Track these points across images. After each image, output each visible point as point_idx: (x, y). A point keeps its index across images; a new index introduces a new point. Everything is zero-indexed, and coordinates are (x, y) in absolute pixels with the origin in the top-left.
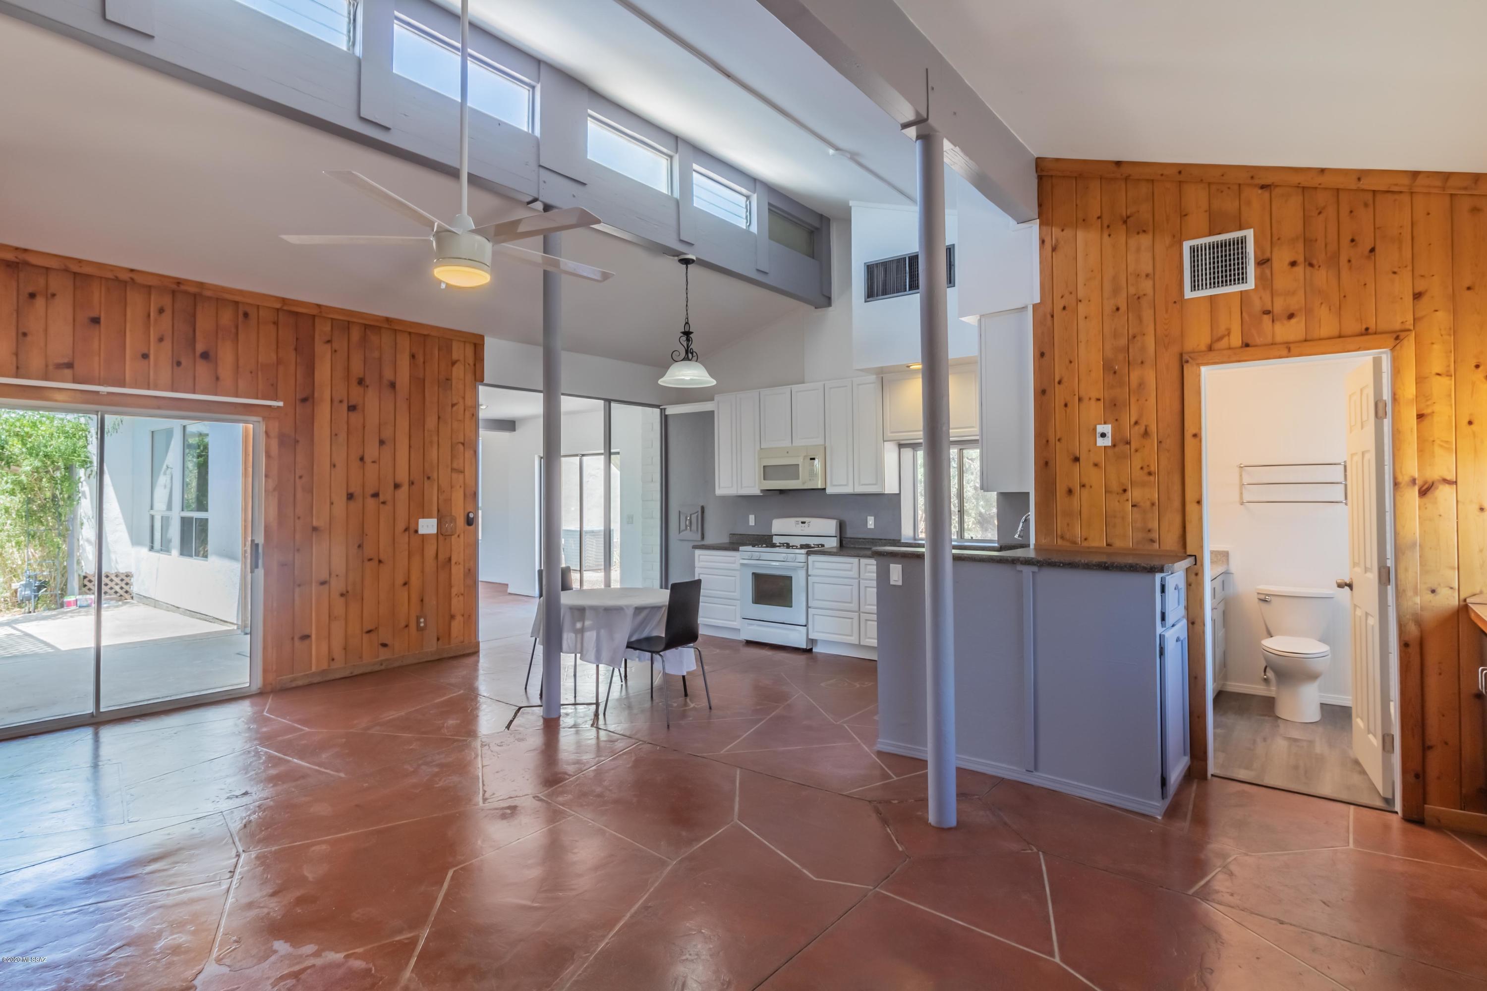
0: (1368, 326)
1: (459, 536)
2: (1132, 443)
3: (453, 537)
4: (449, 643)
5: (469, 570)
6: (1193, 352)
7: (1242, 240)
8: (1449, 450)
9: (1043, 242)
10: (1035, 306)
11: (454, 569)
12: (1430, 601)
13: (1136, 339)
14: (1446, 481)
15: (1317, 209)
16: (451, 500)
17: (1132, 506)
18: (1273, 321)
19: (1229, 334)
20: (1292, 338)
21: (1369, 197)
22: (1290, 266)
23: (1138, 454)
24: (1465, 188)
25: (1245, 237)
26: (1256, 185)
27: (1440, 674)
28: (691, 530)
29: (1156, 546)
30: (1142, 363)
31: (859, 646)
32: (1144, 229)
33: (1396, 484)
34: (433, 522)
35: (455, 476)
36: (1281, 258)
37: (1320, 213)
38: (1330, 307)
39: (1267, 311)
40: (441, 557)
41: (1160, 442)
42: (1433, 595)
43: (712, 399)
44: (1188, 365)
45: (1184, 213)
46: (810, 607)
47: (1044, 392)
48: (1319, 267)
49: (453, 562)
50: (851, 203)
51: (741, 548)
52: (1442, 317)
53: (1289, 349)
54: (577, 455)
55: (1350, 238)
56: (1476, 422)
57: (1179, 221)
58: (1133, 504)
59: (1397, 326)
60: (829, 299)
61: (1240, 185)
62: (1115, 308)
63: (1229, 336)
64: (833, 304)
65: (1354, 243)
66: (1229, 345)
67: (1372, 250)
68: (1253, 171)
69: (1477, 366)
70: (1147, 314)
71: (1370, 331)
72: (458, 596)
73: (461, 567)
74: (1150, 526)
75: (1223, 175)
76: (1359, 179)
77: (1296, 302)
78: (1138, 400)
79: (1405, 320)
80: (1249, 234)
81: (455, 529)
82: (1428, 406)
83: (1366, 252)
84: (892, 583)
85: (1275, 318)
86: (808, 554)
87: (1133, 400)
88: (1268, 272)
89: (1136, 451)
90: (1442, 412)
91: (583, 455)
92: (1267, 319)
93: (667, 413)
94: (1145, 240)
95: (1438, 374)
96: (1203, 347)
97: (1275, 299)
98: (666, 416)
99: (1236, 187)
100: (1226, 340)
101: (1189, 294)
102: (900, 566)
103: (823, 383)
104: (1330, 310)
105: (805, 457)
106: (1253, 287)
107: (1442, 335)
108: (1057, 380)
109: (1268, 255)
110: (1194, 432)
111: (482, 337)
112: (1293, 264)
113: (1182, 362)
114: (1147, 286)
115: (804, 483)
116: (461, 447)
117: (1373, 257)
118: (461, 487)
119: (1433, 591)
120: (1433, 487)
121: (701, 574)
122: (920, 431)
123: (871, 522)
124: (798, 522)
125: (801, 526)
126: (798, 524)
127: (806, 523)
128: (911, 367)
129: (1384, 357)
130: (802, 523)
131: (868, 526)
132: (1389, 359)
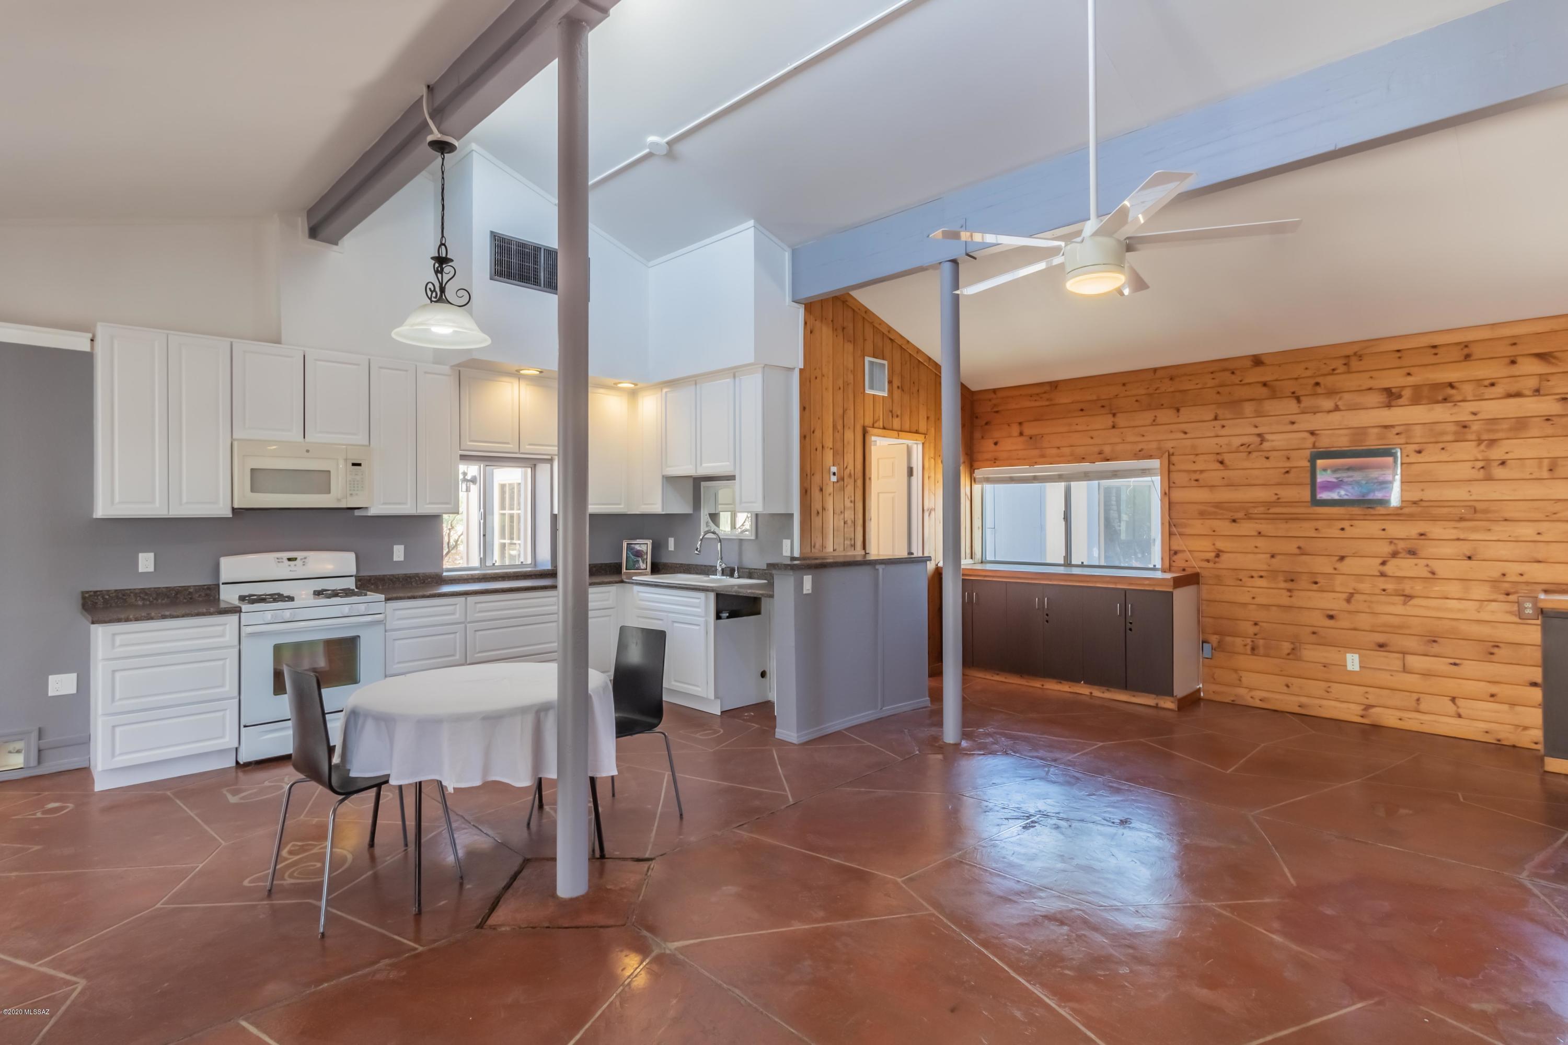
0: (917, 428)
2: (845, 481)
6: (868, 426)
7: (883, 365)
9: (806, 323)
10: (801, 370)
13: (846, 412)
14: (932, 510)
15: (905, 361)
18: (892, 417)
20: (897, 428)
21: (918, 363)
26: (888, 337)
30: (848, 428)
32: (850, 340)
36: (895, 382)
37: (906, 364)
38: (907, 415)
39: (889, 410)
41: (855, 483)
44: (867, 433)
45: (865, 339)
47: (804, 437)
48: (905, 393)
50: (474, 147)
53: (898, 435)
55: (913, 383)
56: (939, 482)
57: (864, 342)
59: (924, 431)
62: (838, 387)
66: (879, 426)
67: (918, 390)
68: (889, 328)
69: (940, 456)
70: (850, 396)
71: (917, 431)
74: (851, 536)
75: (879, 324)
76: (917, 353)
77: (898, 409)
78: (846, 453)
79: (925, 428)
80: (885, 362)
87: (844, 453)
88: (890, 388)
89: (847, 486)
92: (890, 415)
94: (850, 347)
96: (871, 424)
97: (893, 405)
99: (882, 334)
100: (878, 422)
101: (866, 390)
102: (810, 577)
106: (886, 395)
108: (811, 430)
109: (890, 378)
110: (869, 476)
112: (898, 388)
113: (865, 433)
114: (851, 378)
117: (918, 394)
121: (117, 670)
122: (508, 443)
123: (399, 553)
124: (282, 559)
125: (289, 566)
126: (282, 562)
127: (299, 559)
128: (521, 372)
129: (915, 446)
130: (289, 559)
131: (395, 559)
132: (920, 447)
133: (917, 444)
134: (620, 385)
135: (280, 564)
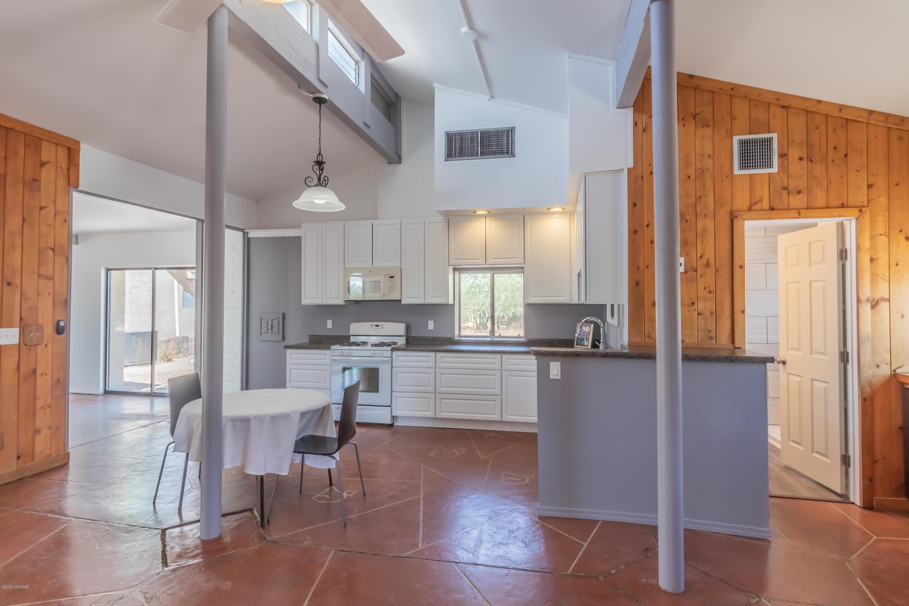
0: (843, 202)
1: (46, 346)
2: (698, 271)
3: (39, 347)
4: (33, 459)
5: (58, 380)
6: (739, 211)
7: (770, 139)
8: (885, 280)
9: (636, 124)
10: (629, 170)
11: (40, 381)
12: (876, 372)
13: (701, 199)
14: (883, 299)
15: (815, 126)
16: (37, 307)
17: (698, 314)
18: (788, 194)
19: (762, 201)
20: (799, 206)
21: (844, 122)
22: (799, 160)
23: (702, 278)
24: (897, 125)
25: (772, 138)
26: (779, 105)
27: (881, 416)
28: (272, 333)
29: (714, 341)
30: (705, 216)
31: (435, 419)
32: (708, 124)
33: (859, 301)
34: (16, 331)
35: (42, 282)
36: (794, 153)
37: (816, 128)
38: (822, 188)
39: (785, 187)
40: (24, 369)
41: (717, 271)
42: (878, 368)
43: (300, 227)
44: (737, 219)
45: (733, 117)
46: (393, 392)
47: (635, 232)
48: (816, 162)
49: (39, 373)
50: (435, 85)
51: (332, 347)
52: (883, 200)
53: (799, 214)
54: (150, 269)
55: (834, 146)
56: (900, 264)
57: (730, 122)
58: (698, 313)
59: (859, 204)
60: (400, 157)
61: (769, 103)
62: (687, 177)
63: (762, 202)
64: (402, 163)
65: (836, 150)
66: (762, 208)
67: (846, 156)
68: (779, 96)
69: (901, 231)
70: (709, 182)
71: (844, 205)
72: (45, 409)
73: (49, 378)
74: (710, 328)
75: (760, 95)
76: (840, 110)
77: (802, 184)
78: (702, 241)
79: (863, 200)
80: (775, 136)
81: (42, 337)
82: (875, 254)
83: (843, 156)
84: (551, 377)
85: (790, 193)
86: (393, 350)
87: (699, 241)
88: (786, 162)
89: (701, 276)
90: (883, 256)
91: (156, 269)
92: (784, 192)
93: (249, 236)
94: (708, 132)
95: (881, 235)
96: (745, 208)
97: (790, 180)
98: (249, 239)
99: (767, 105)
100: (759, 204)
101: (737, 171)
102: (559, 364)
103: (401, 219)
104: (822, 190)
105: (386, 275)
106: (777, 171)
107: (883, 211)
108: (646, 224)
109: (786, 151)
110: (741, 264)
111: (78, 143)
112: (801, 159)
113: (733, 217)
114: (709, 163)
115: (384, 296)
116: (50, 252)
117: (846, 160)
118: (49, 294)
119: (878, 366)
120: (878, 303)
121: (292, 369)
122: (478, 259)
123: (431, 325)
124: (373, 325)
125: (376, 329)
126: (373, 327)
127: (380, 326)
128: (476, 213)
129: (848, 222)
130: (376, 326)
131: (429, 328)
132: (854, 223)
133: (850, 220)
134: (551, 210)
135: (372, 328)
